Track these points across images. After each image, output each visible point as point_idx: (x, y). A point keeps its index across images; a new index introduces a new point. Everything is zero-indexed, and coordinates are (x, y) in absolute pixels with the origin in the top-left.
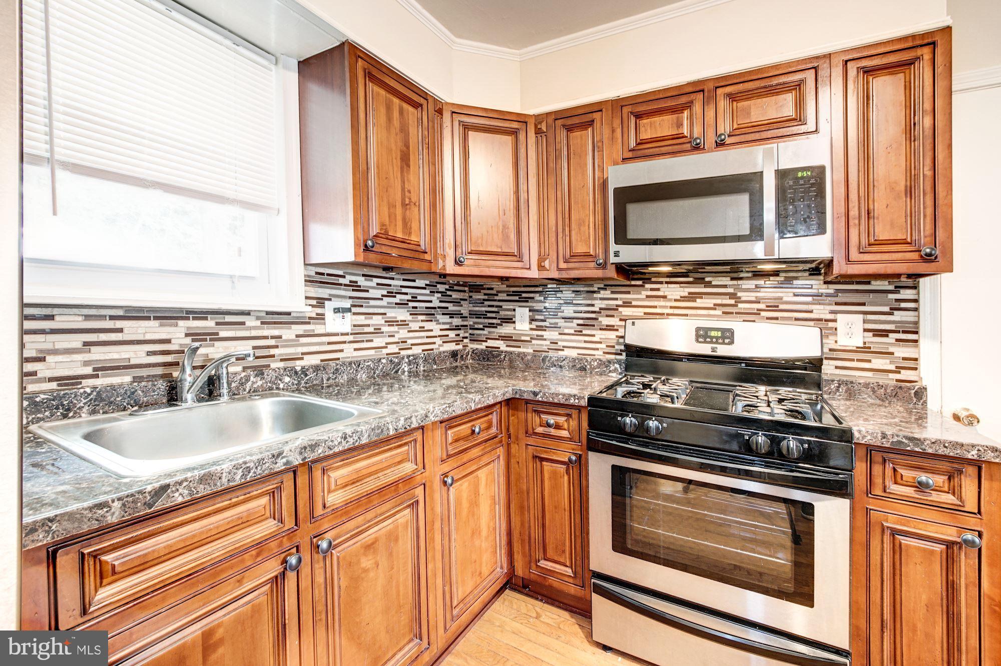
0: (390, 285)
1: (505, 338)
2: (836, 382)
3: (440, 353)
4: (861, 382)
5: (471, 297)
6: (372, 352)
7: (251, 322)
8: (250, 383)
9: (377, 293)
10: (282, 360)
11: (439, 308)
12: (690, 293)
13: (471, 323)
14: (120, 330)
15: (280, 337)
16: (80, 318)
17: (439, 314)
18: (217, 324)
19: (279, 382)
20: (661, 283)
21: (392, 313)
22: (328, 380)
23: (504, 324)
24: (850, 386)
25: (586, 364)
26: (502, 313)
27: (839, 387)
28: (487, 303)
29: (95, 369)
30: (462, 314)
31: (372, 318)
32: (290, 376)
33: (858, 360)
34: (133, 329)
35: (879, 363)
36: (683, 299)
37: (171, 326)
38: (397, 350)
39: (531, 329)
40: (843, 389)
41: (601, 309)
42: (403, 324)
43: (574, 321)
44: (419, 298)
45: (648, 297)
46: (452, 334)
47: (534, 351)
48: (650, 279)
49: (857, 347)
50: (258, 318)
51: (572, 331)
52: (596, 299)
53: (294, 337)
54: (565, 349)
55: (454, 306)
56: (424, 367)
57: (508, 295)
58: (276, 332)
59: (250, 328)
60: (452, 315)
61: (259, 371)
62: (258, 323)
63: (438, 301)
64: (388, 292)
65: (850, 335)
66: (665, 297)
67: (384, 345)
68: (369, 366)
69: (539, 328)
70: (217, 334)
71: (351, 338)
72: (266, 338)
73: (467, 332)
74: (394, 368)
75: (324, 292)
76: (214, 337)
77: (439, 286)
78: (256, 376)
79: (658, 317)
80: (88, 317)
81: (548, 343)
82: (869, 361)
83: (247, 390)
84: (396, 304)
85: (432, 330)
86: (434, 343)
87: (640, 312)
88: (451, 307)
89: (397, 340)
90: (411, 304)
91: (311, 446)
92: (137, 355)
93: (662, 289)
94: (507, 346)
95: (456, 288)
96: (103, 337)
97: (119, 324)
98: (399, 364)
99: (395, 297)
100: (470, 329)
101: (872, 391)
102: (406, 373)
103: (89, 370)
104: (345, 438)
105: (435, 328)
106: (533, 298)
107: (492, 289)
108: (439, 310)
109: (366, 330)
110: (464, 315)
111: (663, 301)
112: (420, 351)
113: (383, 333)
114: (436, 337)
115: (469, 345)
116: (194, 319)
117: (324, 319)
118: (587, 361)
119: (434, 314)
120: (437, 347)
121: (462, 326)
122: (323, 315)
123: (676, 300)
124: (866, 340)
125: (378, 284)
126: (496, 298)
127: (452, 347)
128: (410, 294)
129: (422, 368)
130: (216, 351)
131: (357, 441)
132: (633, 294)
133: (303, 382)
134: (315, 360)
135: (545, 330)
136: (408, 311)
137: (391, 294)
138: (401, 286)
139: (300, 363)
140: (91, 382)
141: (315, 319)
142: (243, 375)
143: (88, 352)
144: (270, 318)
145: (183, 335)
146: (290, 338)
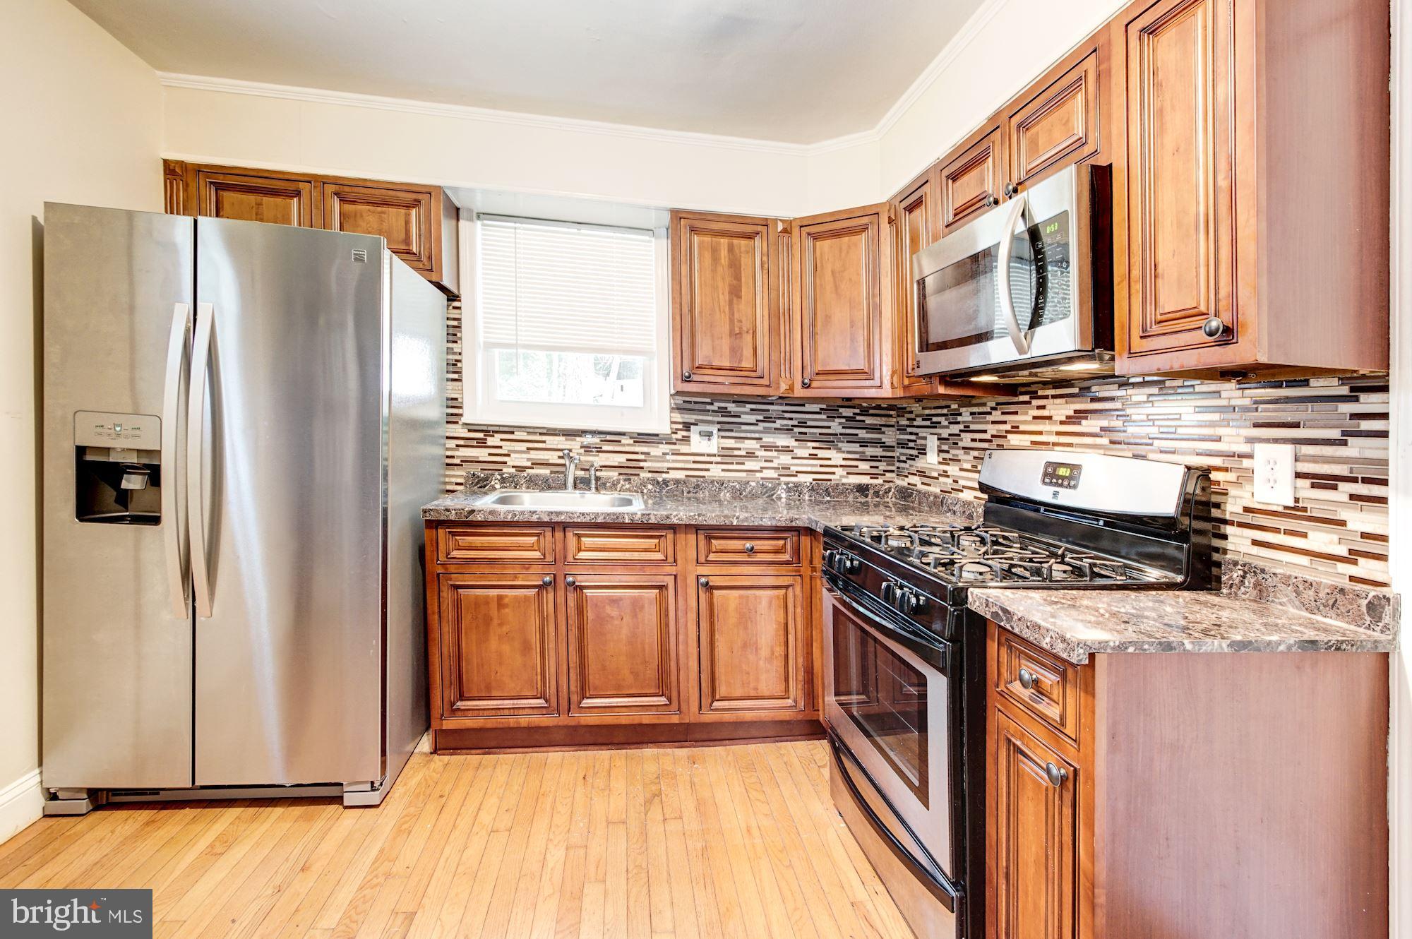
0: (769, 410)
1: (921, 473)
2: (1240, 567)
3: (837, 485)
4: (1278, 571)
5: (898, 422)
6: (744, 474)
7: (625, 440)
8: (620, 485)
9: (752, 419)
10: (649, 472)
11: (841, 434)
12: (1076, 412)
13: (898, 454)
14: (544, 442)
15: (648, 454)
16: (526, 434)
17: (843, 442)
18: (601, 441)
19: (643, 488)
20: (1046, 397)
21: (768, 439)
22: (689, 492)
23: (920, 456)
24: (1260, 577)
25: (973, 510)
26: (919, 442)
27: (1244, 577)
28: (909, 430)
29: (532, 464)
30: (884, 443)
31: (744, 442)
32: (653, 485)
33: (1287, 532)
34: (552, 441)
35: (1321, 539)
36: (1069, 420)
37: (572, 440)
38: (775, 475)
39: (940, 463)
40: (1249, 581)
41: (993, 436)
42: (787, 450)
43: (971, 452)
44: (809, 423)
45: (1035, 418)
46: (864, 466)
47: (941, 491)
48: (1036, 392)
49: (1286, 508)
50: (631, 438)
51: (968, 466)
52: (987, 423)
53: (661, 454)
54: (964, 490)
55: (867, 433)
56: (811, 496)
57: (923, 420)
58: (645, 449)
59: (624, 445)
60: (864, 444)
61: (627, 478)
62: (631, 441)
63: (841, 427)
64: (765, 418)
65: (1272, 483)
66: (1049, 418)
67: (758, 468)
68: (734, 487)
69: (944, 462)
70: (601, 448)
71: (719, 459)
72: (637, 453)
73: (894, 465)
74: (766, 492)
75: (691, 418)
76: (599, 450)
77: (841, 410)
78: (625, 480)
79: (1043, 447)
80: (528, 433)
81: (950, 481)
82: (1304, 535)
83: (618, 490)
84: (776, 429)
85: (830, 459)
86: (834, 473)
87: (1024, 440)
88: (862, 434)
89: (776, 466)
90: (796, 430)
92: (553, 457)
93: (1048, 407)
94: (922, 483)
95: (871, 412)
96: (536, 445)
97: (544, 438)
98: (773, 489)
99: (775, 422)
100: (898, 461)
101: (1295, 591)
102: (783, 500)
103: (529, 464)
104: (583, 513)
105: (836, 457)
106: (940, 423)
107: (911, 412)
108: (841, 437)
109: (736, 453)
110: (887, 444)
111: (1049, 424)
112: (811, 480)
113: (757, 457)
114: (837, 466)
115: (896, 480)
116: (586, 436)
117: (689, 441)
118: (974, 507)
119: (834, 442)
120: (838, 477)
121: (881, 457)
122: (689, 437)
123: (1062, 423)
124: (1301, 494)
125: (752, 410)
126: (915, 423)
127: (865, 480)
128: (796, 419)
129: (807, 498)
132: (1021, 414)
133: (664, 491)
134: (680, 475)
135: (948, 464)
136: (792, 437)
137: (768, 419)
138: (783, 411)
139: (664, 476)
140: (529, 471)
141: (681, 440)
142: (615, 478)
143: (529, 453)
144: (641, 438)
145: (579, 447)
146: (658, 454)
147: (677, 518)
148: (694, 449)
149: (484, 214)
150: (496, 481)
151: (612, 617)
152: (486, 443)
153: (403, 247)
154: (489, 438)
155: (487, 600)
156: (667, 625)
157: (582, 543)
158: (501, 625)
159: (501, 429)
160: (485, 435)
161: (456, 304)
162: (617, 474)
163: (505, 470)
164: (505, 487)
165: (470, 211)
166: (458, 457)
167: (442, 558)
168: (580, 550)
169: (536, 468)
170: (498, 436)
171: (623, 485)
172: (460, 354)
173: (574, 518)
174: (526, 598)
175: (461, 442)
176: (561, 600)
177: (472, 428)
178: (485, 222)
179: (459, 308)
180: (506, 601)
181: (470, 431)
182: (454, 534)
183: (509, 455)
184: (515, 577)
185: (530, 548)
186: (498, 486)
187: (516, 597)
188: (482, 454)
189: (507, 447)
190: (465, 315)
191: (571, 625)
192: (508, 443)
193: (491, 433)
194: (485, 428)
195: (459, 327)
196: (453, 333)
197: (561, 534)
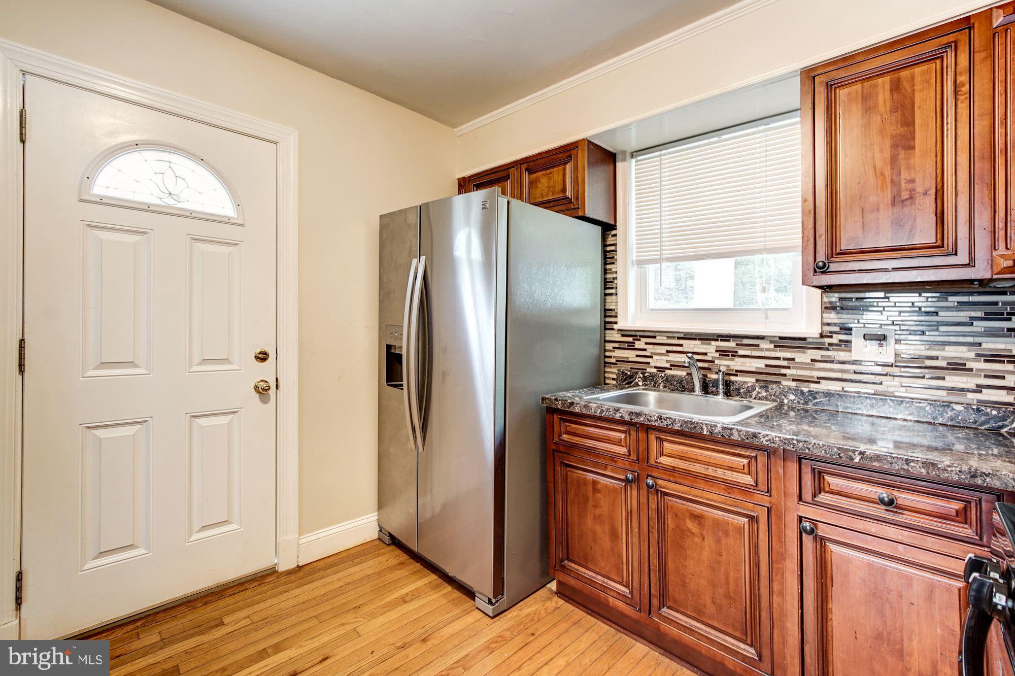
0: (993, 303)
7: (764, 345)
8: (755, 392)
9: (959, 315)
10: (794, 380)
14: (681, 345)
15: (793, 360)
16: (666, 338)
18: (737, 345)
19: (783, 397)
22: (845, 408)
29: (671, 365)
32: (796, 395)
34: (689, 345)
37: (707, 344)
38: (1009, 400)
50: (771, 342)
53: (809, 361)
58: (788, 355)
59: (762, 350)
61: (765, 385)
62: (772, 346)
64: (987, 314)
67: (971, 387)
68: (923, 408)
70: (737, 352)
71: (896, 371)
72: (778, 359)
75: (851, 318)
76: (734, 354)
78: (761, 387)
80: (668, 337)
83: (753, 397)
84: (1010, 329)
89: (1010, 385)
91: (636, 413)
96: (675, 348)
97: (681, 342)
99: (1008, 319)
103: (668, 365)
104: (660, 419)
109: (930, 363)
113: (970, 370)
116: (721, 340)
117: (849, 346)
122: (849, 341)
125: (961, 303)
130: (737, 364)
131: (670, 425)
133: (812, 403)
134: (833, 386)
137: (996, 317)
139: (813, 386)
140: (668, 372)
141: (836, 345)
142: (749, 385)
143: (668, 355)
144: (784, 342)
145: (714, 351)
146: (805, 361)
147: (767, 438)
148: (854, 356)
149: (636, 152)
150: (640, 379)
151: (693, 533)
152: (634, 346)
153: (561, 195)
154: (637, 342)
155: (585, 482)
156: (758, 566)
157: (664, 447)
158: (595, 507)
159: (646, 334)
160: (634, 339)
161: (613, 232)
162: (753, 380)
163: (648, 370)
164: (646, 385)
165: (624, 152)
166: (614, 357)
167: (556, 439)
168: (662, 454)
169: (674, 370)
170: (644, 340)
171: (758, 393)
172: (616, 272)
173: (652, 421)
174: (614, 490)
175: (616, 345)
176: (643, 500)
177: (624, 333)
178: (639, 158)
179: (615, 235)
180: (599, 486)
181: (623, 336)
182: (565, 421)
183: (651, 357)
184: (605, 468)
185: (618, 443)
186: (640, 383)
187: (606, 486)
188: (631, 355)
189: (651, 349)
190: (619, 240)
191: (653, 528)
192: (651, 346)
193: (638, 338)
194: (633, 333)
195: (616, 251)
196: (608, 257)
197: (645, 435)
